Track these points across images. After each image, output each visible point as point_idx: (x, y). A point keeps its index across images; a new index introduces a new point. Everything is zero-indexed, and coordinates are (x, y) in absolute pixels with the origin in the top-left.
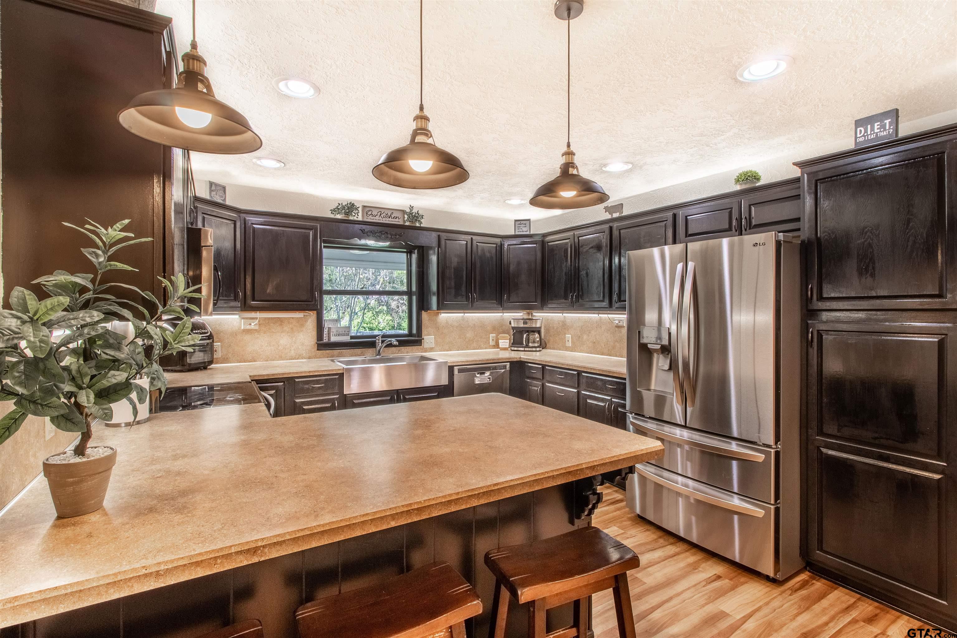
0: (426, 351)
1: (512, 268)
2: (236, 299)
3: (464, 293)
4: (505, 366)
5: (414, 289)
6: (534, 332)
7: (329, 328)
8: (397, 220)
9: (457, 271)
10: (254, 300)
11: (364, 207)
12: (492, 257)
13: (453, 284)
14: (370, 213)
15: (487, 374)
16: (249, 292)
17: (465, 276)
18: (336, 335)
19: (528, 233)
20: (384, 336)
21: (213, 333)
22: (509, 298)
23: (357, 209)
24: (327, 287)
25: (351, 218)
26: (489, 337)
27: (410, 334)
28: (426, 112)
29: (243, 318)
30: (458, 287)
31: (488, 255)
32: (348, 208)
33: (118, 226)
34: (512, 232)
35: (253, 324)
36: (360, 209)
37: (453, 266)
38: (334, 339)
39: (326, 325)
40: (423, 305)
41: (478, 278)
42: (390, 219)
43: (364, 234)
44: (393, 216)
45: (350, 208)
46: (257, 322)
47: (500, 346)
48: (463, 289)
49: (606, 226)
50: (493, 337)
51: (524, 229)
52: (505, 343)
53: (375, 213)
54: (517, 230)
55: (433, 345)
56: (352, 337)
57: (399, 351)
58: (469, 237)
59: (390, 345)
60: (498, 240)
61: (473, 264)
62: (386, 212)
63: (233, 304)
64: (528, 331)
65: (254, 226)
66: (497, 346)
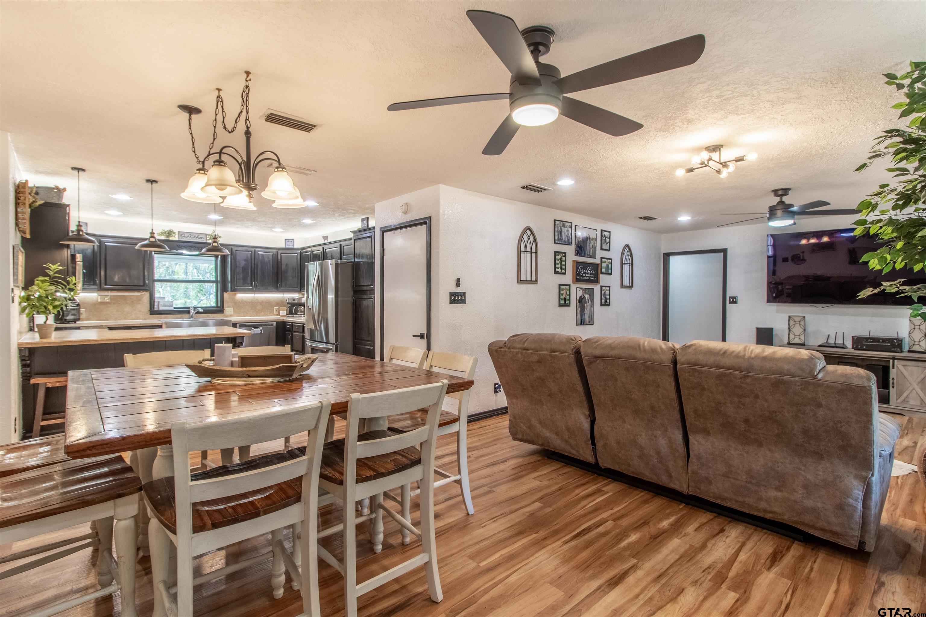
0: (227, 316)
1: (283, 267)
2: (95, 284)
3: (249, 282)
4: (273, 324)
5: (219, 279)
6: (301, 305)
7: (159, 302)
8: (202, 239)
9: (244, 269)
10: (106, 285)
11: (179, 232)
12: (269, 261)
13: (241, 276)
14: (183, 235)
15: (261, 328)
16: (103, 281)
17: (250, 272)
18: (163, 306)
19: (292, 247)
20: (195, 308)
21: (80, 304)
22: (281, 285)
23: (174, 233)
24: (157, 277)
25: (171, 239)
26: (273, 309)
27: (217, 307)
28: (154, 231)
29: (100, 295)
30: (245, 279)
31: (267, 260)
32: (168, 233)
33: (57, 265)
34: (284, 247)
35: (106, 299)
36: (177, 233)
37: (241, 266)
38: (161, 308)
39: (156, 300)
40: (224, 289)
41: (259, 273)
42: (197, 239)
43: (181, 248)
44: (199, 237)
45: (170, 233)
46: (109, 297)
47: (281, 315)
48: (249, 279)
49: (338, 244)
50: (277, 309)
51: (291, 244)
52: (283, 313)
53: (186, 235)
54: (286, 245)
55: (232, 313)
56: (175, 308)
57: (208, 316)
58: (253, 249)
59: (198, 313)
60: (274, 251)
61: (256, 266)
62: (195, 235)
63: (93, 287)
64: (296, 305)
65: (106, 244)
66: (279, 314)
